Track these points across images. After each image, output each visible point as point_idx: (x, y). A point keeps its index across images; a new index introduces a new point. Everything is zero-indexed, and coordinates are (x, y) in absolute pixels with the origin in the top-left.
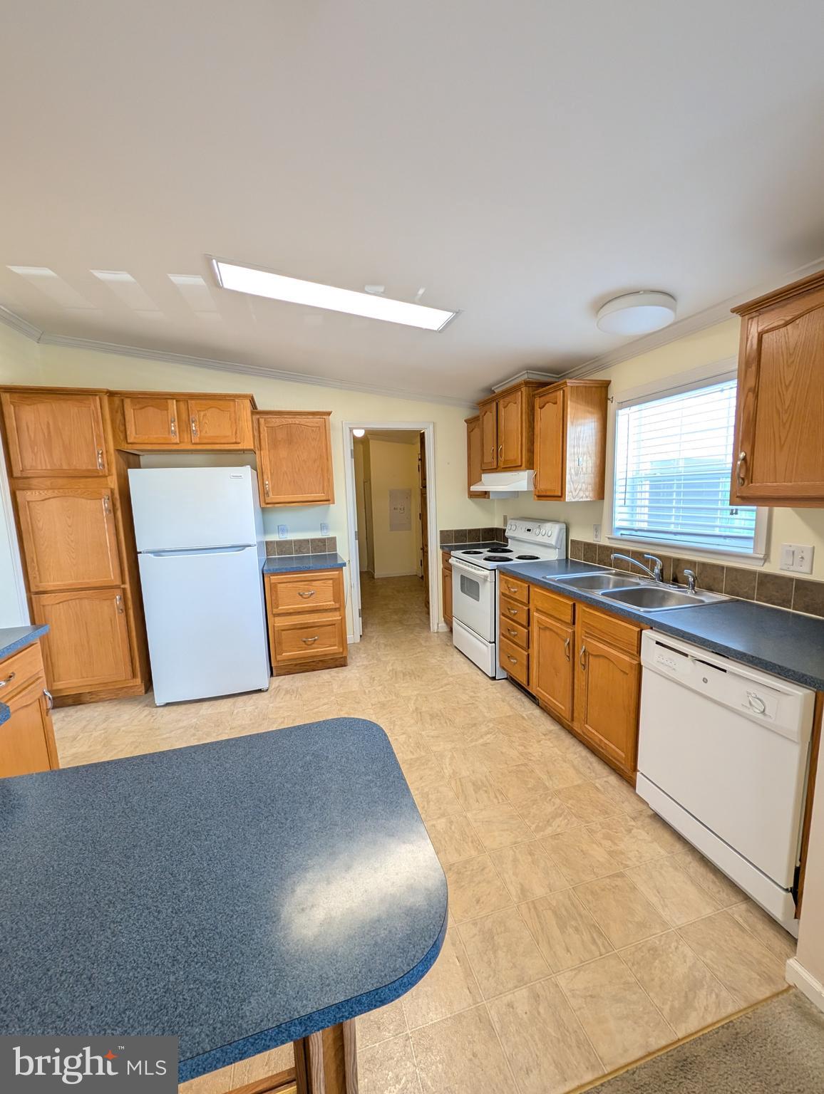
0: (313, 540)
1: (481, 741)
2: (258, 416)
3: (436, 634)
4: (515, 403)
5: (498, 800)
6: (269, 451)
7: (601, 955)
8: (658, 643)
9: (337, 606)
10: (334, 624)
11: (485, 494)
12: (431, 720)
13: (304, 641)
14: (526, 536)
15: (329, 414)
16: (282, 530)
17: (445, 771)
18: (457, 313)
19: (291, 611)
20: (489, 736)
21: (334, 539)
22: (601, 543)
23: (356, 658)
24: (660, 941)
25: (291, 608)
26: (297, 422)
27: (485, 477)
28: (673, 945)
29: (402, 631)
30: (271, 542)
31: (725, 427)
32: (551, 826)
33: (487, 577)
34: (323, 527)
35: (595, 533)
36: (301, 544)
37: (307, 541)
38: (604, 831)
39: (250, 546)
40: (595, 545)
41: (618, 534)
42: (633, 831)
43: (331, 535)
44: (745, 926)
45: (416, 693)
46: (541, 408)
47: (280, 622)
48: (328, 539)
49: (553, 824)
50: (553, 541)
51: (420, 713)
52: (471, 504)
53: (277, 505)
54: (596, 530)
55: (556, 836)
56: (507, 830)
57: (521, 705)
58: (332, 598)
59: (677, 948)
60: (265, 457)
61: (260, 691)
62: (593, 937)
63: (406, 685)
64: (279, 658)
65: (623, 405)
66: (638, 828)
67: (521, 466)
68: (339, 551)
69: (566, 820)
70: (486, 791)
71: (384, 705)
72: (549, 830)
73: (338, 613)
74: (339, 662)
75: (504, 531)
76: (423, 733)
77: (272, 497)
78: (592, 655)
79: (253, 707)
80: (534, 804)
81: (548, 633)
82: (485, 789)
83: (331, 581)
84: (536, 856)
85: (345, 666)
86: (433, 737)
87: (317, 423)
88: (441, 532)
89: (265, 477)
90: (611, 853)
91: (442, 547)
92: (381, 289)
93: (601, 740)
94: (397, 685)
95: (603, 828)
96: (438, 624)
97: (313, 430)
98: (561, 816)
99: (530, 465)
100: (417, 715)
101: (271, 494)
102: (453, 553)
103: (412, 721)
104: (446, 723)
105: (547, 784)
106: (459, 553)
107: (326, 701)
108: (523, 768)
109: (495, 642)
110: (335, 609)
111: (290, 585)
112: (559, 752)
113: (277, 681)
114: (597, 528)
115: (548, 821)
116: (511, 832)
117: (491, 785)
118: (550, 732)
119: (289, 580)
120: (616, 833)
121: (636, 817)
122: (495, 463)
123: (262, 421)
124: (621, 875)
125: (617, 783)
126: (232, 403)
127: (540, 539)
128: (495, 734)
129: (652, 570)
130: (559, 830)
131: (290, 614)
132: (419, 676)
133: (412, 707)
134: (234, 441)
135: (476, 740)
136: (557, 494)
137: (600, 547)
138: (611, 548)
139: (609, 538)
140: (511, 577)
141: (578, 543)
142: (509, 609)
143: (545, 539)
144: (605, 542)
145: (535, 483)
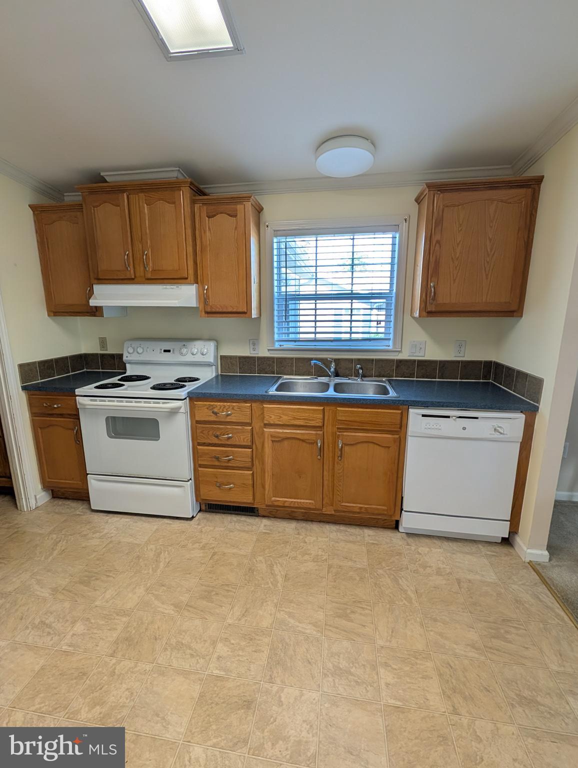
3: (38, 512)
8: (422, 416)
11: (95, 311)
14: (166, 357)
17: (308, 631)
22: (259, 355)
27: (98, 288)
35: (252, 347)
40: (254, 357)
41: (277, 345)
46: (209, 217)
50: (211, 359)
52: (53, 325)
54: (254, 344)
57: (248, 525)
65: (277, 233)
67: (187, 278)
75: (121, 356)
78: (347, 445)
86: (244, 616)
88: (22, 366)
91: (25, 389)
93: (361, 508)
96: (35, 496)
99: (196, 279)
102: (78, 391)
109: (191, 479)
114: (255, 342)
122: (132, 271)
127: (189, 358)
136: (241, 310)
137: (259, 358)
138: (273, 358)
139: (269, 350)
140: (220, 401)
141: (231, 357)
142: (217, 437)
143: (199, 358)
144: (263, 352)
145: (204, 298)
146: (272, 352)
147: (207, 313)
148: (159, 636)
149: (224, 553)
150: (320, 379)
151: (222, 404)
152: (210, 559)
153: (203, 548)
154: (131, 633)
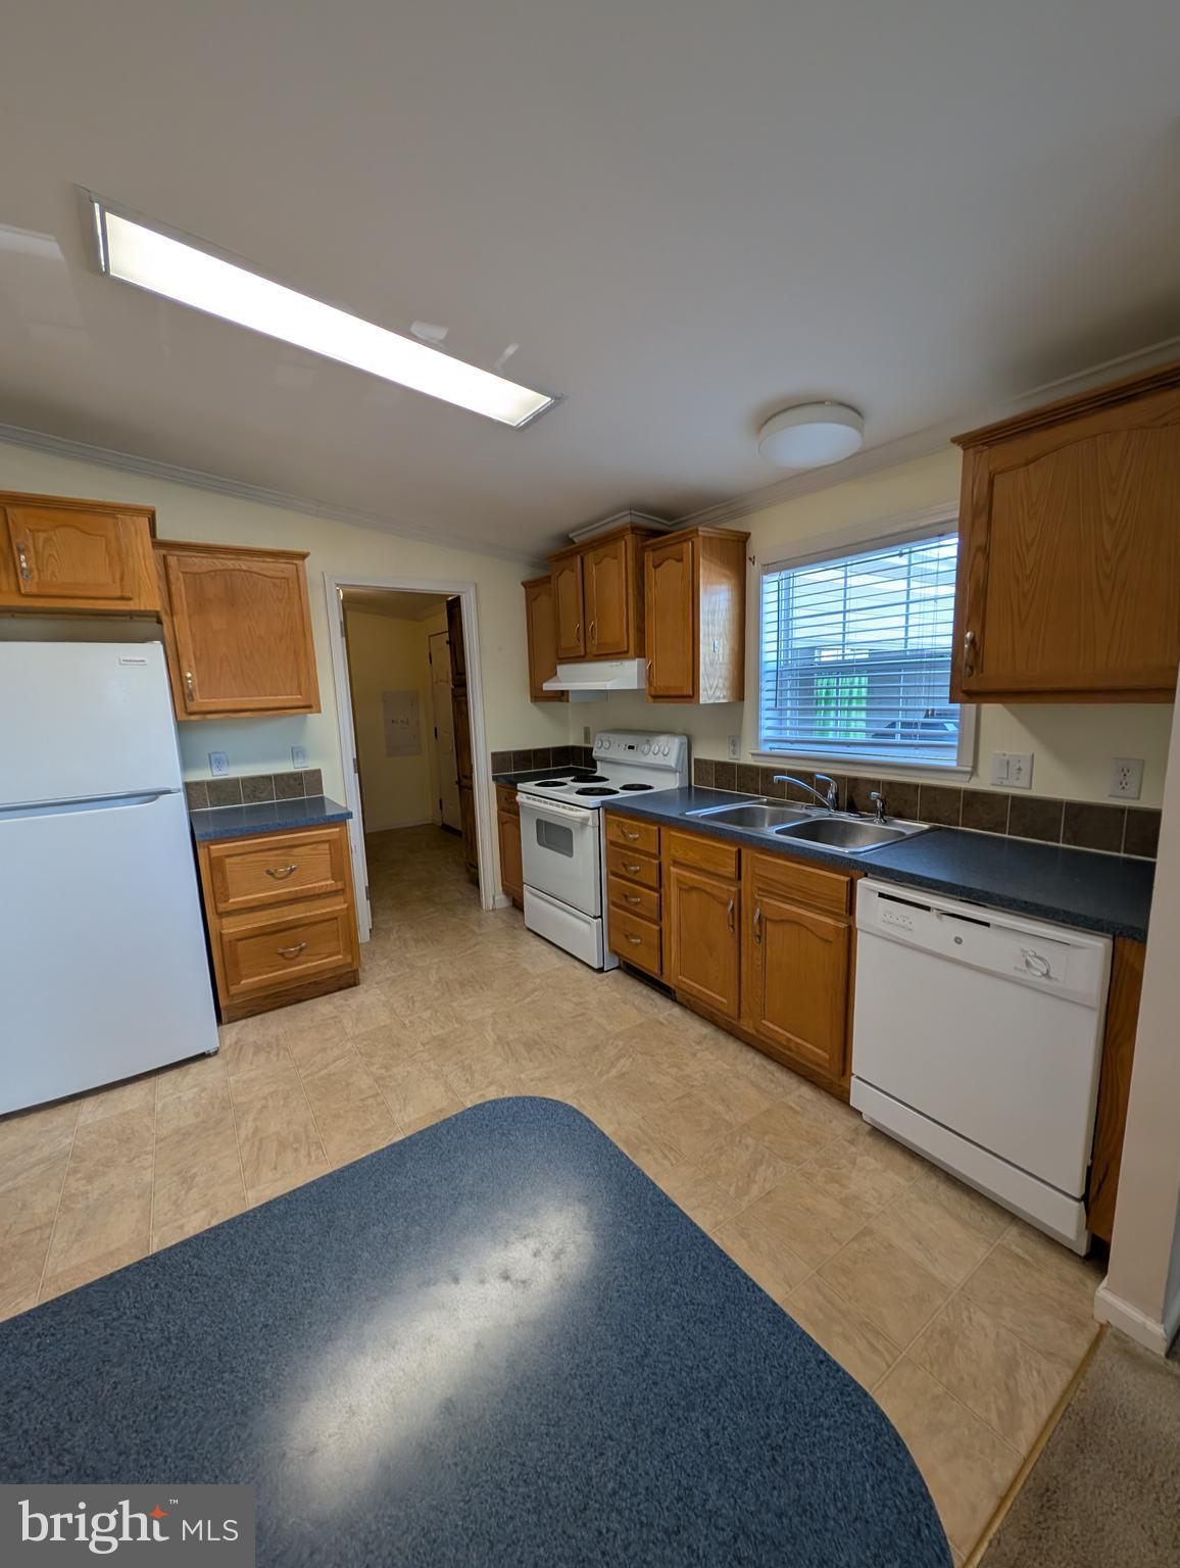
0: (277, 777)
1: (614, 1072)
2: (163, 552)
3: (491, 913)
4: (616, 558)
5: (669, 1160)
6: (190, 617)
7: (889, 1367)
8: (881, 895)
9: (340, 885)
10: (336, 918)
11: (562, 696)
12: (528, 1052)
13: (282, 954)
14: (629, 756)
15: (303, 556)
16: (218, 762)
18: (558, 399)
19: (254, 904)
20: (622, 1061)
21: (318, 772)
22: (741, 762)
23: (371, 969)
24: (948, 1316)
25: (254, 900)
26: (244, 568)
27: (562, 669)
28: (965, 1315)
29: (437, 914)
30: (197, 784)
31: (903, 603)
32: (755, 1182)
33: (587, 819)
34: (296, 753)
35: (732, 748)
36: (257, 785)
37: (268, 778)
38: (823, 1170)
39: (169, 792)
40: (733, 765)
41: (765, 749)
42: (858, 1161)
43: (312, 766)
44: (1026, 1257)
45: (490, 1011)
46: (656, 567)
47: (232, 927)
48: (306, 772)
49: (757, 1178)
50: (672, 762)
51: (508, 1044)
52: (534, 712)
53: (210, 716)
54: (734, 744)
55: (767, 1196)
56: (699, 1206)
57: (651, 1005)
58: (329, 875)
59: (970, 1319)
60: (182, 625)
61: (203, 1056)
62: (869, 1343)
63: (470, 1001)
64: (234, 989)
65: (769, 568)
66: (862, 1155)
67: (627, 652)
68: (326, 793)
69: (771, 1168)
70: (648, 1151)
71: (443, 1041)
72: (755, 1190)
73: (341, 898)
74: (346, 980)
75: (589, 750)
76: (522, 1076)
77: (200, 702)
78: (772, 921)
79: (195, 1089)
80: (721, 1155)
81: (694, 894)
82: (645, 1147)
83: (327, 846)
84: (752, 1237)
85: (355, 985)
86: (539, 1080)
87: (282, 571)
88: (493, 754)
89: (184, 664)
90: (845, 1202)
91: (495, 779)
92: (441, 333)
93: (789, 1040)
94: (454, 1004)
95: (821, 1167)
96: (494, 898)
97: (275, 585)
98: (761, 1164)
99: (641, 653)
100: (503, 1047)
101: (197, 696)
102: (520, 786)
103: (499, 1060)
104: (552, 1053)
105: (727, 1118)
106: (530, 786)
107: (336, 1052)
108: (687, 1101)
109: (601, 917)
110: (336, 893)
111: (250, 858)
112: (727, 1067)
113: (234, 1031)
114: (735, 741)
115: (749, 1176)
116: (706, 1208)
117: (651, 1139)
118: (705, 1037)
119: (241, 851)
120: (839, 1168)
121: (853, 1140)
122: (582, 648)
123: (172, 560)
124: (867, 1232)
125: (811, 1093)
126: (109, 521)
127: (650, 759)
128: (630, 1056)
129: (825, 796)
130: (768, 1186)
131: (253, 909)
132: (486, 984)
133: (491, 1037)
134: (118, 593)
135: (607, 1072)
137: (740, 766)
138: (756, 768)
139: (753, 754)
140: (632, 818)
141: (705, 761)
142: (625, 866)
143: (659, 760)
144: (747, 759)
145: (649, 675)
146: (757, 758)
147: (655, 697)
151: (643, 825)
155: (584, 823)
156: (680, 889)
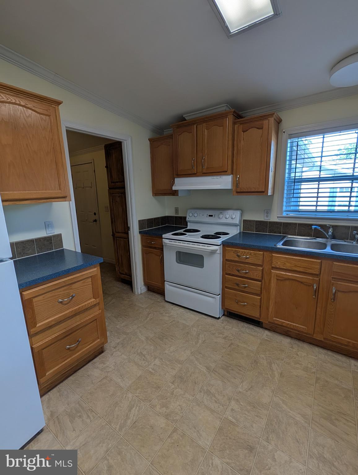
0: (37, 240)
3: (141, 296)
10: (96, 320)
11: (175, 192)
14: (210, 219)
15: (59, 103)
19: (52, 323)
21: (59, 236)
22: (270, 220)
25: (52, 320)
27: (177, 180)
33: (217, 250)
34: (48, 225)
35: (266, 215)
36: (25, 246)
37: (32, 241)
40: (267, 222)
41: (284, 214)
43: (56, 232)
46: (244, 132)
47: (39, 342)
48: (54, 236)
54: (267, 213)
57: (255, 331)
65: (291, 136)
67: (227, 171)
68: (65, 247)
73: (98, 308)
74: (98, 351)
78: (341, 292)
81: (289, 282)
83: (90, 279)
85: (103, 352)
88: (140, 221)
91: (140, 232)
97: (42, 119)
99: (232, 174)
102: (164, 236)
106: (169, 235)
108: (321, 383)
109: (220, 294)
110: (96, 305)
112: (314, 357)
114: (268, 211)
119: (46, 291)
122: (195, 170)
127: (223, 221)
128: (274, 363)
131: (51, 327)
135: (274, 375)
136: (260, 190)
137: (270, 223)
138: (281, 223)
139: (278, 217)
140: (242, 249)
141: (250, 221)
142: (238, 271)
143: (230, 221)
144: (274, 218)
145: (236, 183)
146: (281, 218)
147: (237, 192)
148: (197, 382)
149: (238, 346)
150: (318, 240)
151: (243, 250)
152: (229, 347)
153: (225, 338)
154: (182, 374)
155: (213, 252)
156: (277, 279)
